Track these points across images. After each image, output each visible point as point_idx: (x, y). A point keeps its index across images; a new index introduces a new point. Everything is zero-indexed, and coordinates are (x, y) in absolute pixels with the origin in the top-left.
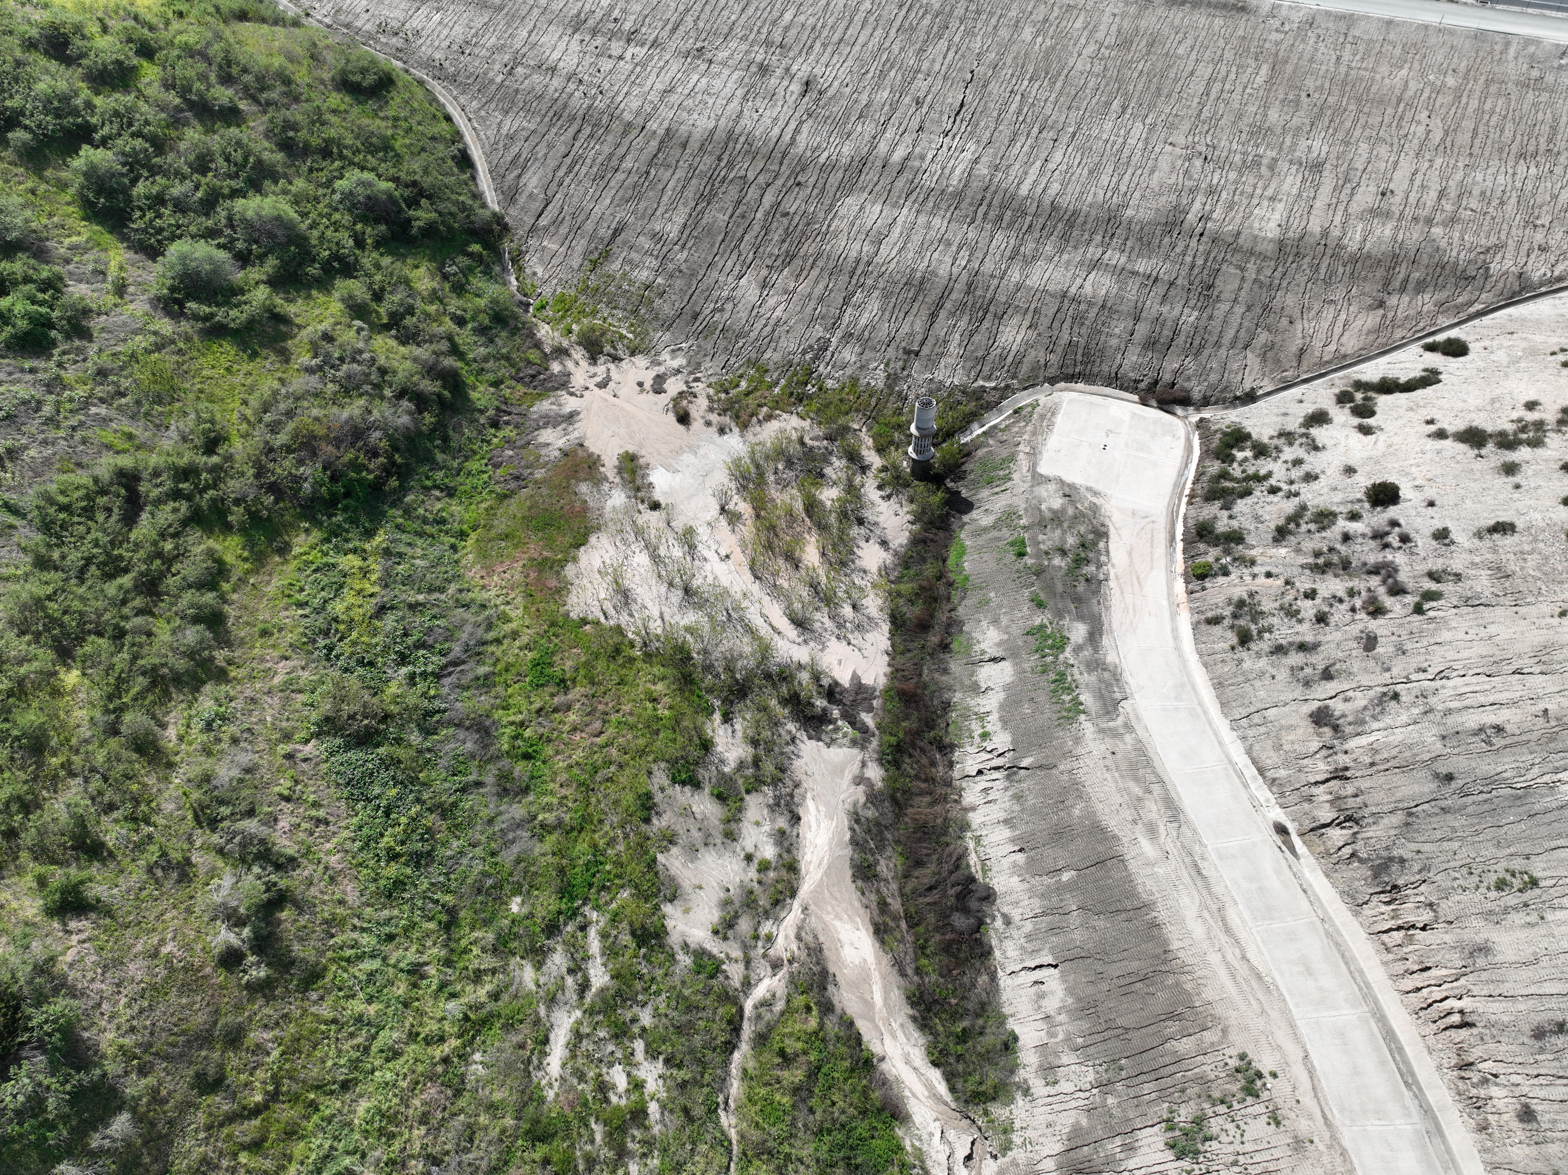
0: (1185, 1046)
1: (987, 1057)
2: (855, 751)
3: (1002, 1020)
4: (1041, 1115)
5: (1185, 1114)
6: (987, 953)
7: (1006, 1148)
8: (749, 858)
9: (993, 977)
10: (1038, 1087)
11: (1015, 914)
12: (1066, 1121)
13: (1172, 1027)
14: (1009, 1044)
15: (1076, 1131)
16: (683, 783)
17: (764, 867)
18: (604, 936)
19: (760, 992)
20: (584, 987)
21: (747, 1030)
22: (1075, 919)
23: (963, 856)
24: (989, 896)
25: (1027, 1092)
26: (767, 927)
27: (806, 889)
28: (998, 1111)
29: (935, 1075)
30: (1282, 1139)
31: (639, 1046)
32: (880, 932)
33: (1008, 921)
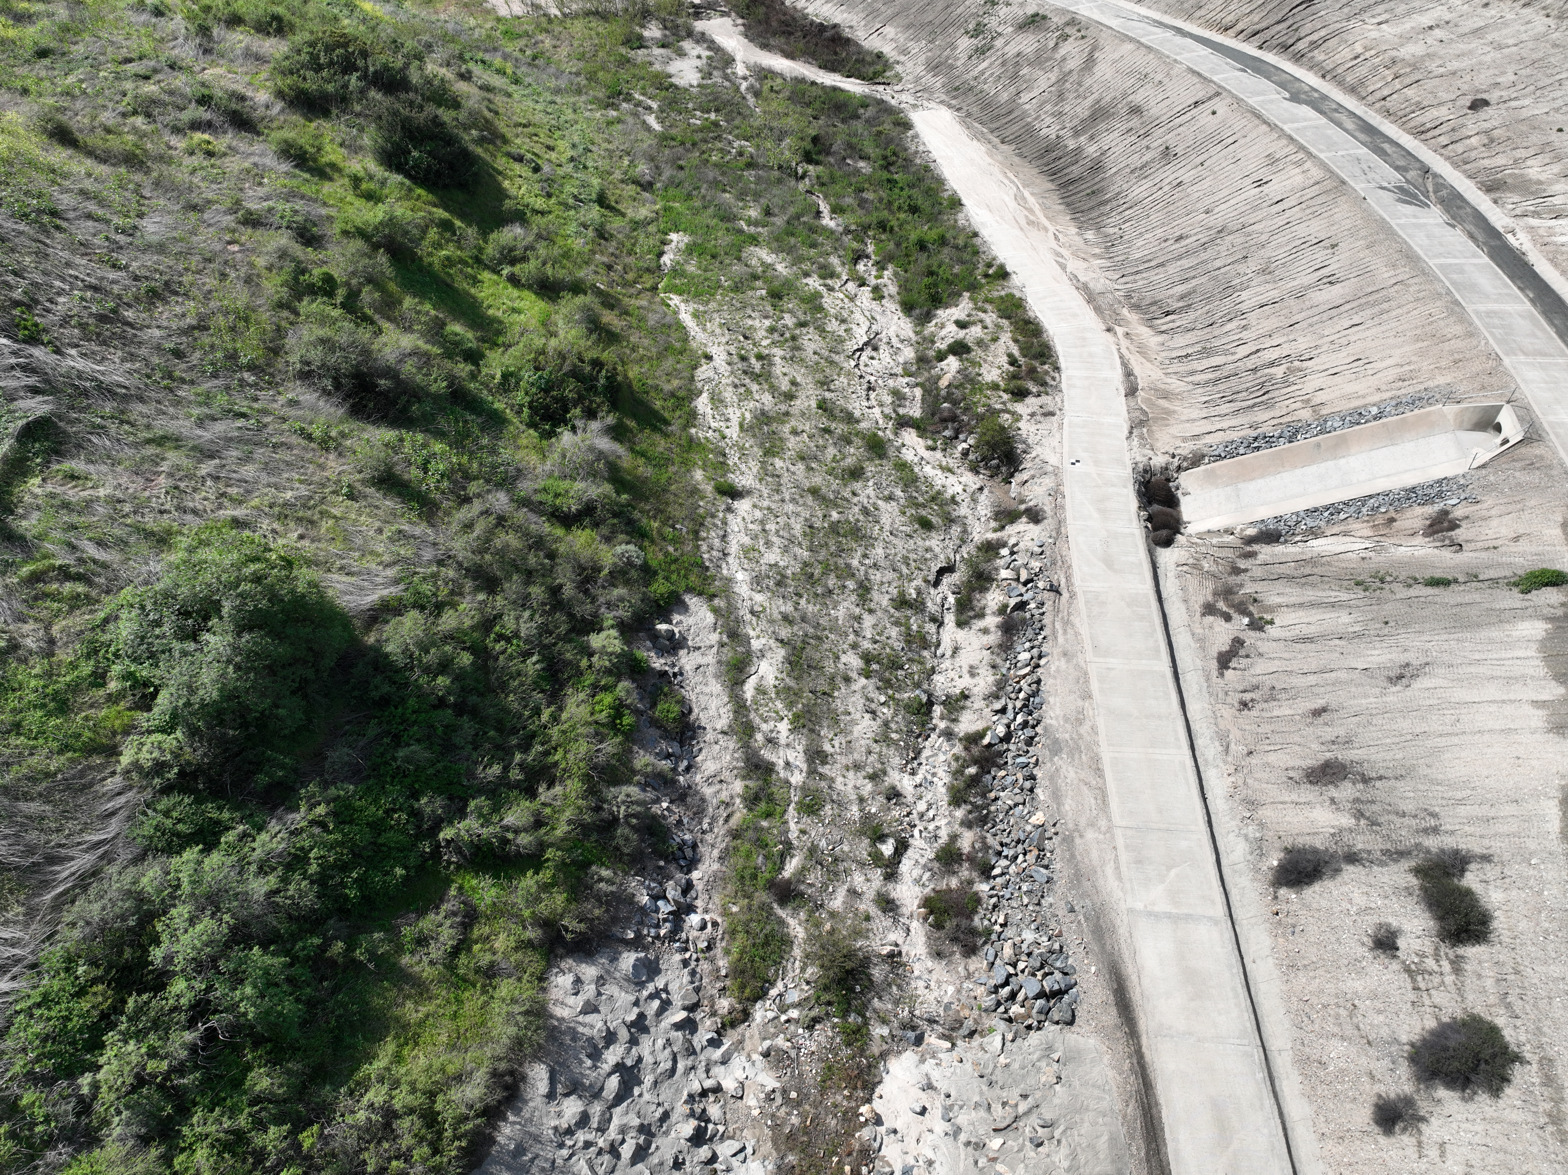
0: (959, 11)
1: (872, 64)
2: (725, 19)
3: (870, 53)
4: (910, 65)
5: (971, 27)
6: (848, 41)
7: (900, 80)
8: (699, 57)
9: (857, 44)
10: (902, 58)
11: (854, 23)
12: (922, 59)
13: (949, 10)
14: (879, 56)
15: (927, 58)
16: (639, 48)
17: (709, 58)
18: (643, 94)
19: (744, 86)
20: (649, 108)
21: (749, 97)
22: (883, 9)
23: (812, 23)
24: (835, 26)
25: (898, 63)
26: (729, 71)
27: (739, 57)
28: (888, 74)
29: (852, 80)
30: (1014, 9)
31: (698, 113)
32: (790, 55)
33: (851, 27)
